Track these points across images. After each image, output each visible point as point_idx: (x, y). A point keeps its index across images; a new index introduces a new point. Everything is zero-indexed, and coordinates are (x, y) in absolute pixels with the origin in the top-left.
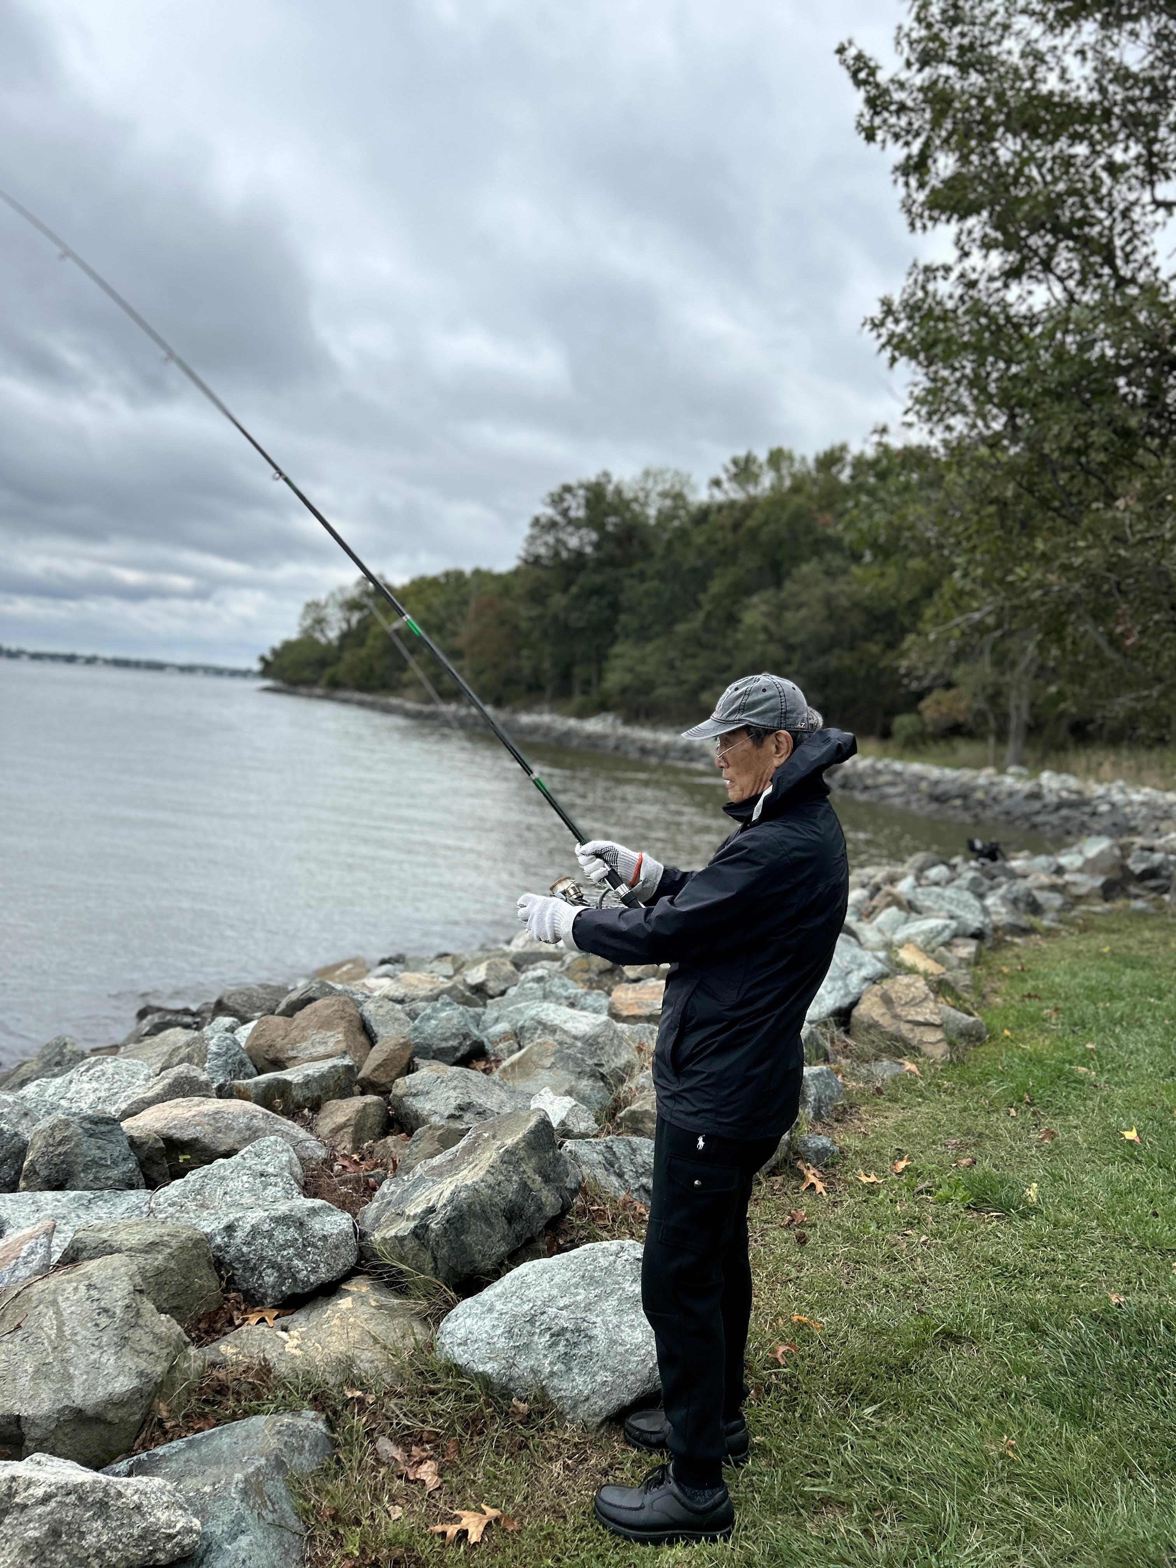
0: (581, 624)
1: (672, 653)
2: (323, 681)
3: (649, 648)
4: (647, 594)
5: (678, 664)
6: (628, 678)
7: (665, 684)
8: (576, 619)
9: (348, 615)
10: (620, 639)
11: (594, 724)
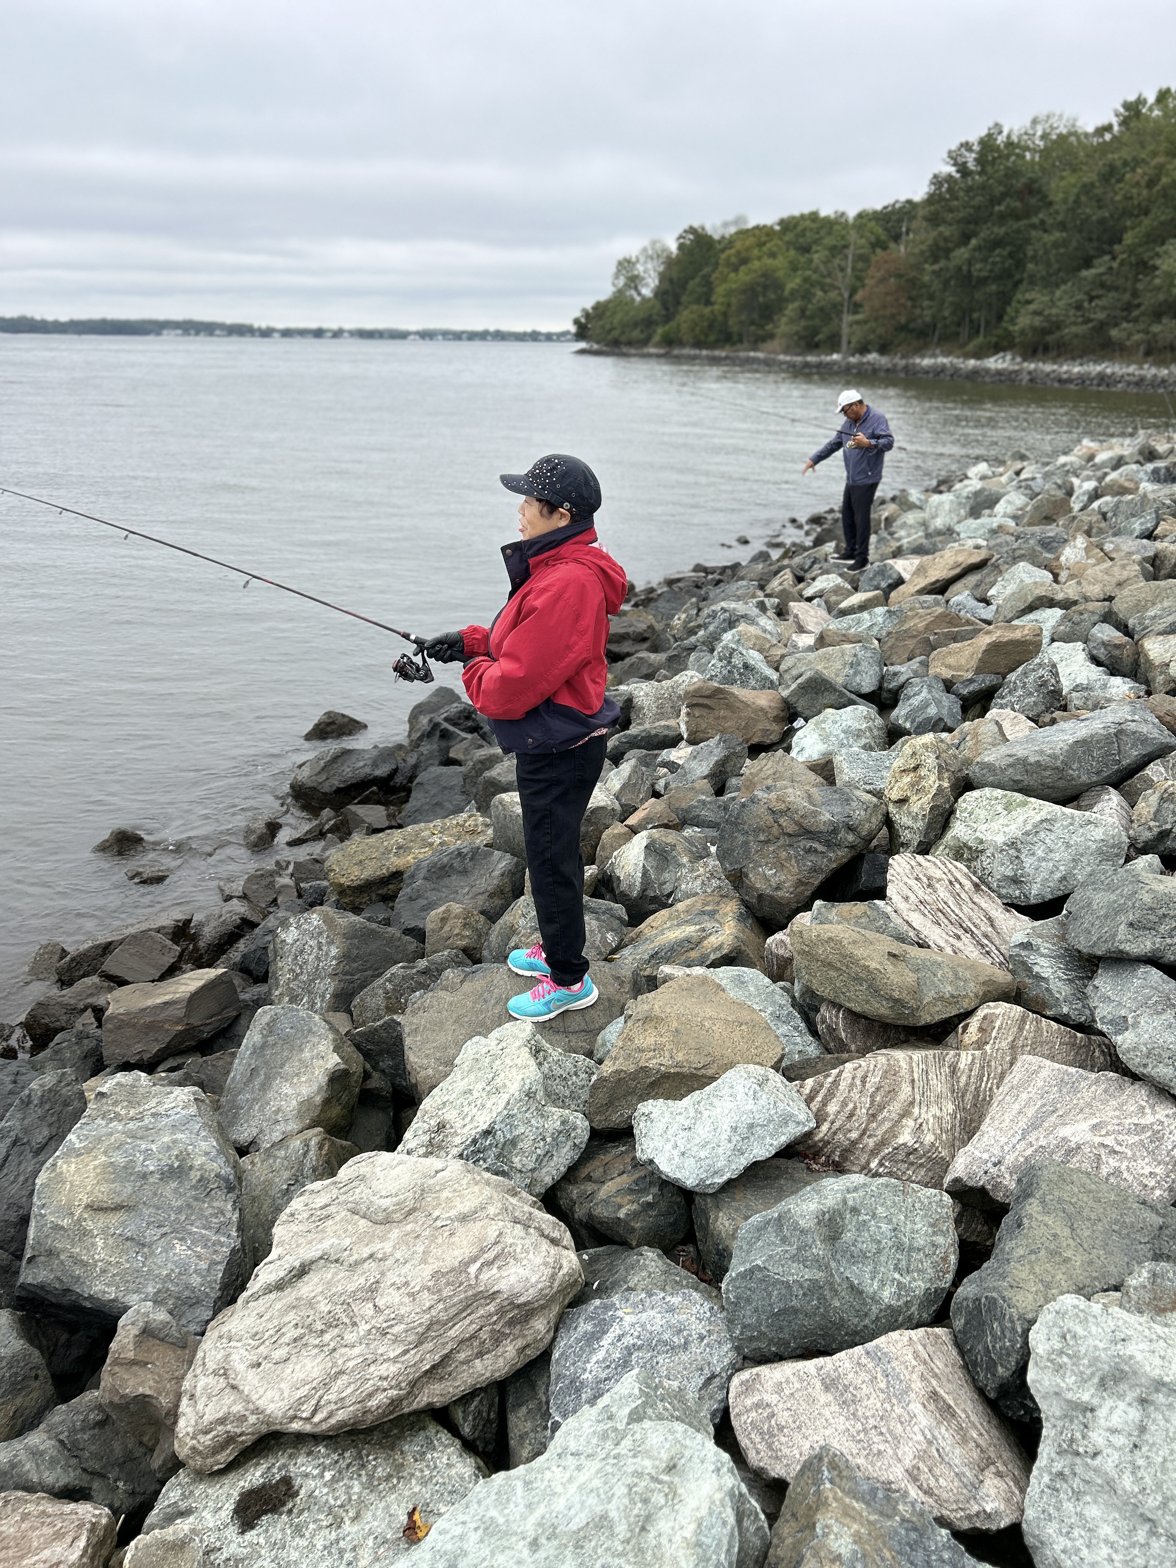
0: (984, 274)
1: (1080, 296)
2: (657, 338)
3: (1058, 293)
4: (1056, 245)
5: (1086, 305)
6: (1038, 321)
7: (1075, 324)
8: (979, 269)
9: (661, 268)
10: (1024, 285)
11: (995, 363)
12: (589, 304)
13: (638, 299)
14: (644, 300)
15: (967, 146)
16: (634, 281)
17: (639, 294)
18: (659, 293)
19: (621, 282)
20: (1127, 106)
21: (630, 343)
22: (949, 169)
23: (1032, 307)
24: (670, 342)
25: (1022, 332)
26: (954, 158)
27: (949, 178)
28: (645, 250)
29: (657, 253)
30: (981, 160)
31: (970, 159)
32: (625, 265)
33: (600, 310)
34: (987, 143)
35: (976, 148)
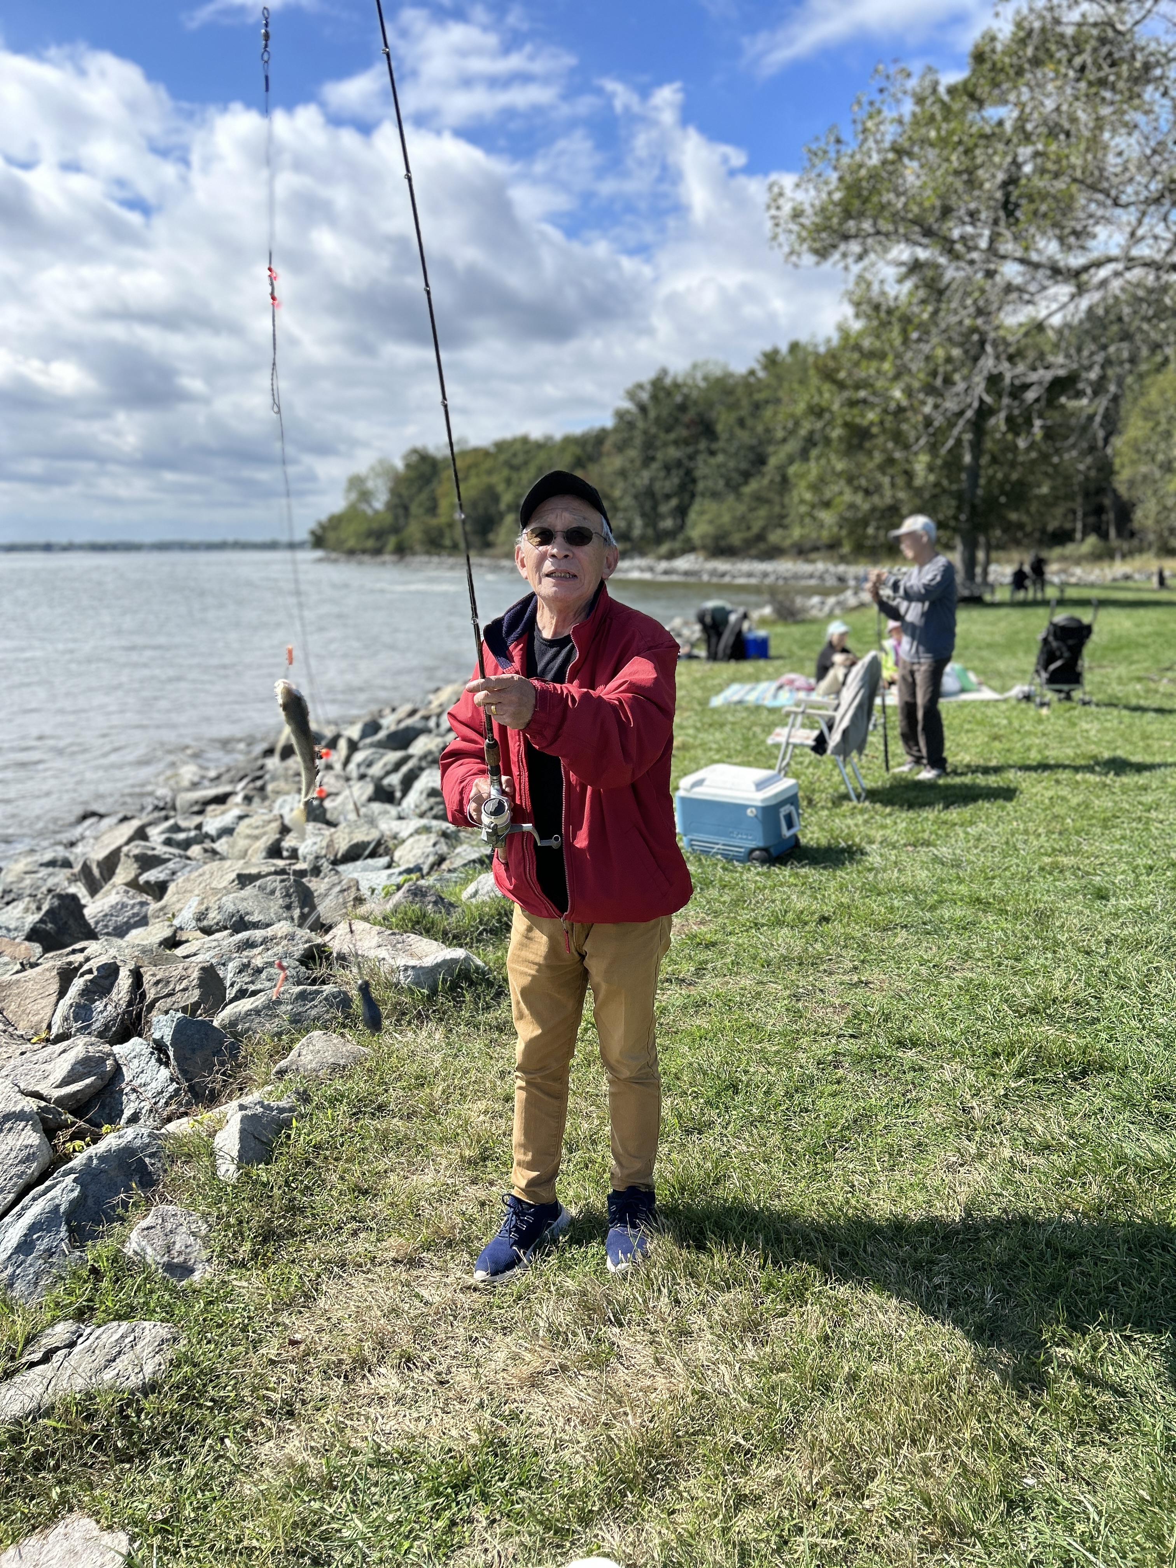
9: (390, 484)
10: (698, 500)
11: (683, 563)
12: (324, 517)
13: (370, 512)
14: (376, 512)
15: (640, 386)
16: (365, 496)
17: (370, 506)
18: (390, 506)
19: (353, 496)
20: (766, 355)
21: (364, 551)
22: (627, 405)
23: (707, 517)
24: (402, 551)
25: (703, 537)
26: (631, 395)
27: (628, 412)
28: (372, 469)
29: (386, 470)
30: (654, 397)
31: (645, 396)
32: (356, 483)
33: (335, 522)
34: (657, 384)
35: (648, 387)
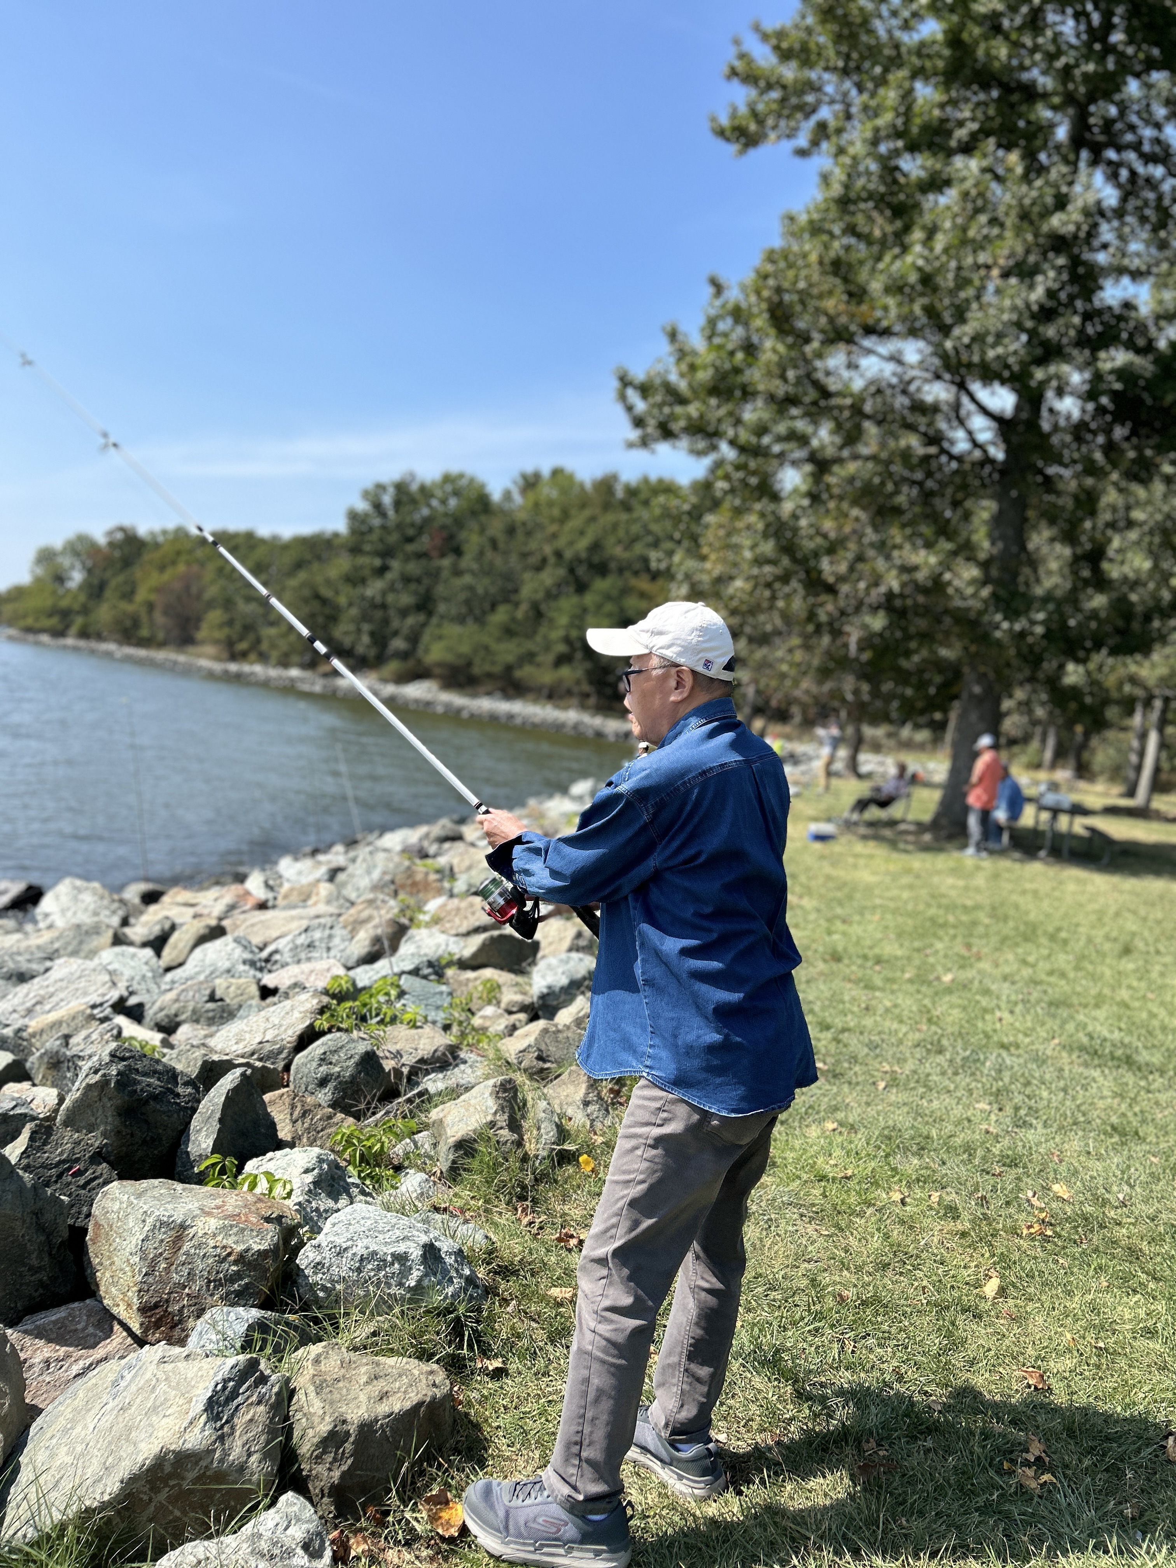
2: (75, 630)
3: (465, 630)
6: (449, 656)
8: (393, 601)
9: (88, 563)
10: (436, 622)
11: (412, 691)
13: (60, 591)
14: (69, 592)
16: (58, 573)
17: (61, 584)
18: (85, 588)
19: (42, 571)
21: (44, 631)
22: (363, 505)
23: (445, 641)
24: (88, 635)
25: (436, 663)
26: (369, 495)
27: (364, 513)
28: (68, 543)
29: (85, 546)
30: (398, 504)
31: (387, 500)
32: (47, 556)
33: (15, 595)
34: (401, 488)
35: (391, 490)
